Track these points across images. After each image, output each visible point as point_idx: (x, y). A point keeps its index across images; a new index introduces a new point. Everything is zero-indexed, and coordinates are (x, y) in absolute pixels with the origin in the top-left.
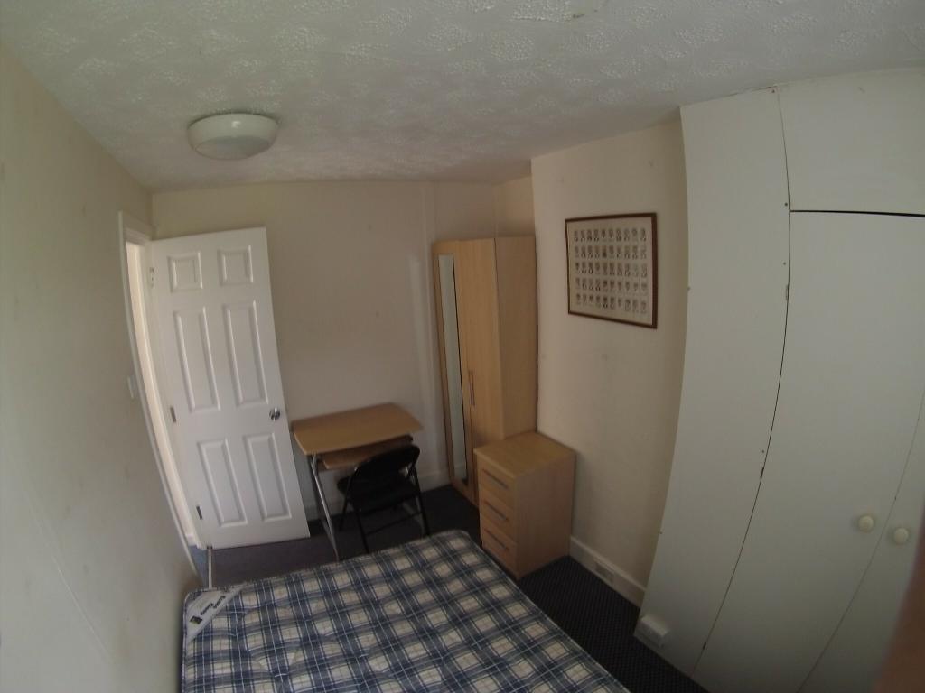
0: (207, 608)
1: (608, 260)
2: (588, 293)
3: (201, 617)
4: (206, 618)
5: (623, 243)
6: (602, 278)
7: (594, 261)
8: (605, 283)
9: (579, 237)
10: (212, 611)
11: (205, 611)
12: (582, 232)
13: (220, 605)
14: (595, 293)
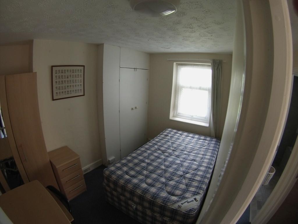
0: (190, 202)
1: (69, 79)
2: (61, 91)
3: (194, 200)
4: (192, 199)
5: (74, 74)
6: (67, 85)
7: (64, 80)
8: (68, 86)
9: (58, 72)
10: (189, 200)
11: (192, 201)
12: (59, 71)
13: (185, 201)
14: (64, 90)
